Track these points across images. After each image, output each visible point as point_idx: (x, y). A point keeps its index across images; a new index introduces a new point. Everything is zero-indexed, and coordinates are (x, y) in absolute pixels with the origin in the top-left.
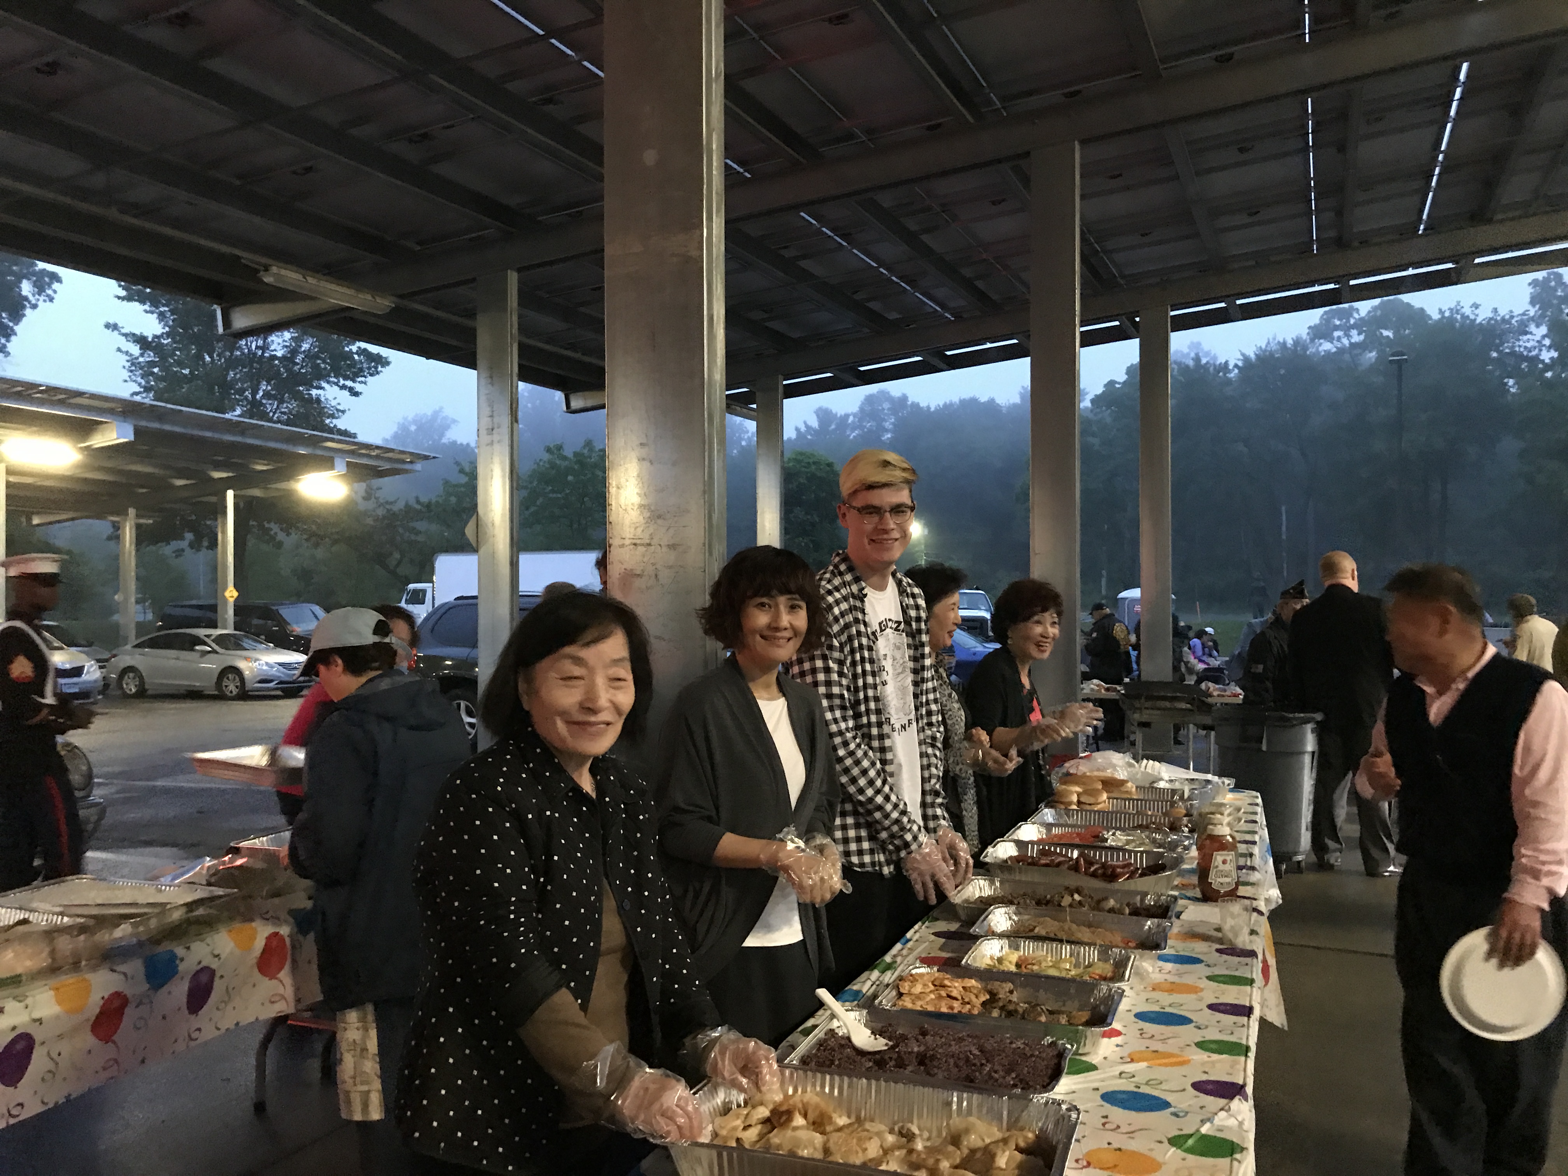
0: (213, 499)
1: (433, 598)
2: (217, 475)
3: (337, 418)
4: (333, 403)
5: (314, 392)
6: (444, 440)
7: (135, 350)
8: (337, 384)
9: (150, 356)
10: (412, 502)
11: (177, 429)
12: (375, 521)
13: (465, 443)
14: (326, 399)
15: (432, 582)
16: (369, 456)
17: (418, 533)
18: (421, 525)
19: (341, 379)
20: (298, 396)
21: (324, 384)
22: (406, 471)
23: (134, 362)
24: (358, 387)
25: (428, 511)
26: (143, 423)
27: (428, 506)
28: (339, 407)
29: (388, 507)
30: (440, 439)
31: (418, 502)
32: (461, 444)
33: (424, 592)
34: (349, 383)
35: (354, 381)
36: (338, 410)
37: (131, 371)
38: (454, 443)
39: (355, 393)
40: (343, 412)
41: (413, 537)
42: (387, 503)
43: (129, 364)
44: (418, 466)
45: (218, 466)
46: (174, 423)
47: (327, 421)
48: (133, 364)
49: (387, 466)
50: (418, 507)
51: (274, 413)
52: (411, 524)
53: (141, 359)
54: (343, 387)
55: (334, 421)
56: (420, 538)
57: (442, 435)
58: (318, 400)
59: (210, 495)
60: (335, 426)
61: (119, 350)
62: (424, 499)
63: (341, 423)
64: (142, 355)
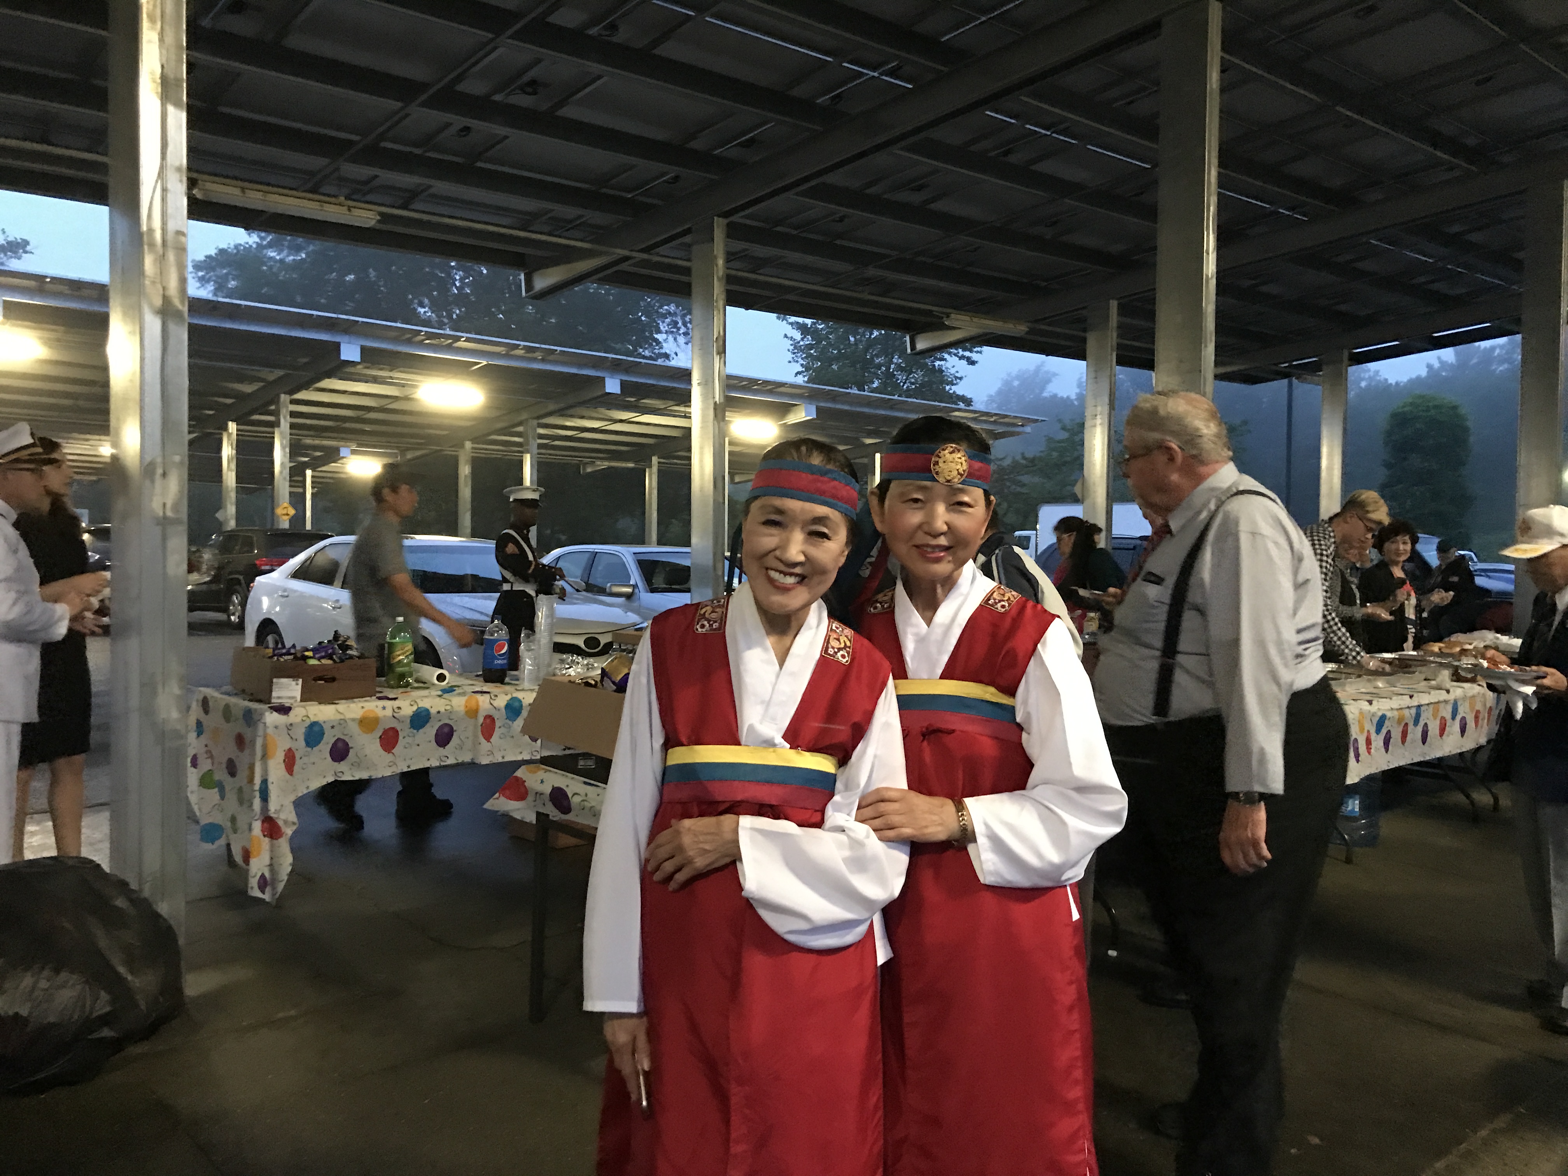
0: (865, 460)
1: (1036, 545)
2: (869, 441)
3: (955, 384)
4: (953, 371)
5: (937, 363)
6: (1045, 394)
7: (798, 336)
8: (955, 355)
9: (809, 340)
10: (1018, 457)
11: (846, 407)
13: (1065, 396)
14: (947, 368)
15: (1036, 529)
16: (986, 422)
17: (1024, 485)
18: (1025, 479)
19: (960, 350)
20: (924, 367)
21: (946, 356)
22: (1018, 434)
23: (796, 347)
24: (974, 356)
25: (1032, 465)
26: (822, 404)
27: (1032, 461)
28: (957, 375)
30: (1041, 393)
31: (1024, 458)
32: (1062, 398)
33: (1028, 538)
34: (967, 354)
35: (971, 351)
36: (956, 378)
37: (794, 353)
38: (1055, 396)
39: (972, 363)
40: (961, 378)
41: (1019, 489)
43: (792, 347)
44: (1028, 429)
45: (870, 434)
46: (843, 403)
47: (947, 388)
48: (795, 348)
49: (1000, 429)
50: (1024, 462)
51: (905, 383)
52: (1019, 478)
53: (802, 343)
54: (962, 358)
55: (953, 387)
56: (1024, 490)
57: (1043, 389)
58: (941, 371)
59: (862, 457)
60: (954, 392)
61: (786, 336)
62: (1029, 455)
63: (959, 389)
64: (802, 339)
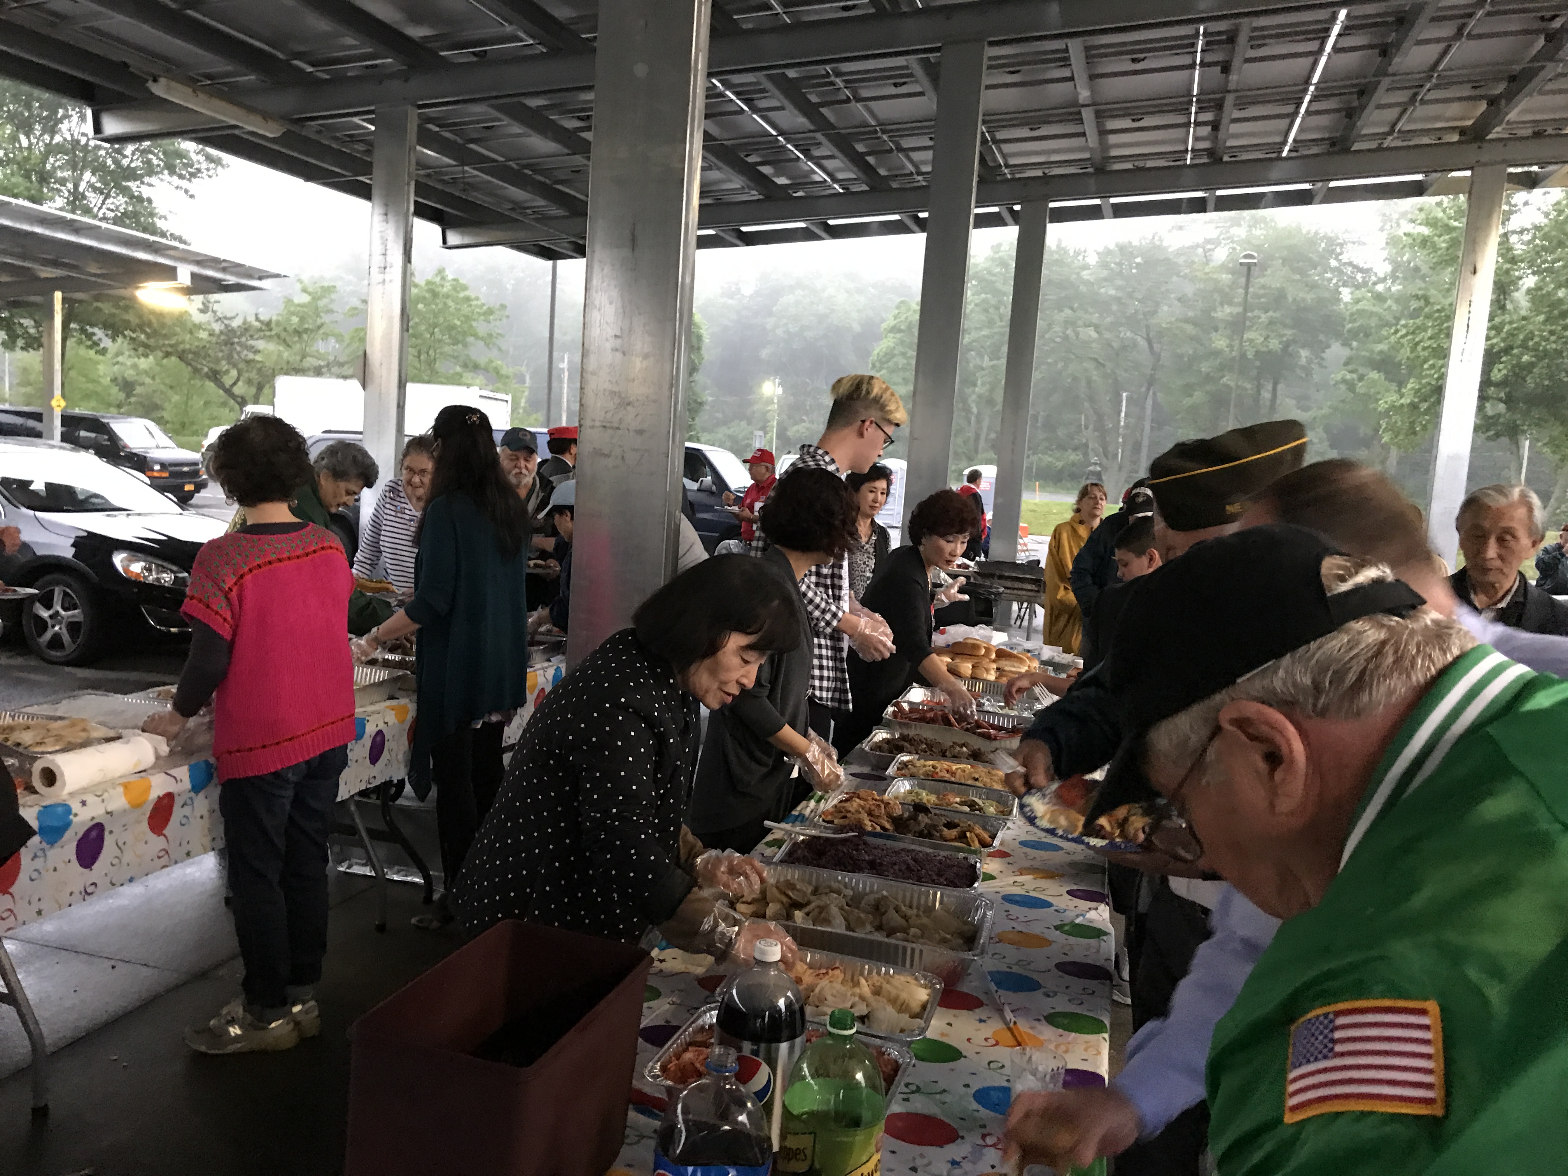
0: (38, 299)
2: (45, 274)
8: (170, 183)
10: (251, 319)
12: (210, 335)
14: (158, 199)
15: (273, 405)
16: (213, 269)
17: (257, 352)
18: (260, 344)
19: (176, 179)
21: (156, 182)
22: (252, 288)
24: (195, 189)
25: (267, 328)
29: (226, 322)
31: (257, 319)
34: (184, 184)
39: (190, 195)
42: (225, 318)
44: (266, 284)
47: (159, 224)
49: (233, 281)
50: (257, 324)
52: (249, 342)
54: (178, 187)
56: (258, 358)
59: (38, 293)
62: (264, 317)
